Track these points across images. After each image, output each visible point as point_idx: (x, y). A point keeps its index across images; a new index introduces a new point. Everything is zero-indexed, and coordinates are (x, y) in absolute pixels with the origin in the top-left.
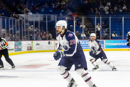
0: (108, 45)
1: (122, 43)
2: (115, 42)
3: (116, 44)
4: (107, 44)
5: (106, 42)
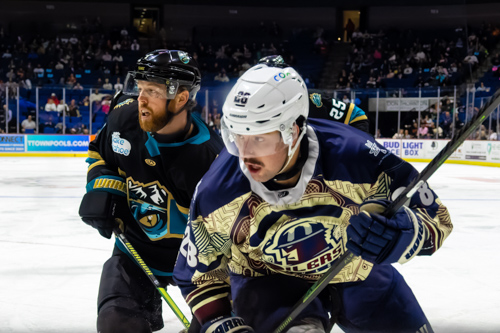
1: (61, 142)
2: (49, 140)
3: (49, 143)
4: (31, 144)
5: (29, 139)
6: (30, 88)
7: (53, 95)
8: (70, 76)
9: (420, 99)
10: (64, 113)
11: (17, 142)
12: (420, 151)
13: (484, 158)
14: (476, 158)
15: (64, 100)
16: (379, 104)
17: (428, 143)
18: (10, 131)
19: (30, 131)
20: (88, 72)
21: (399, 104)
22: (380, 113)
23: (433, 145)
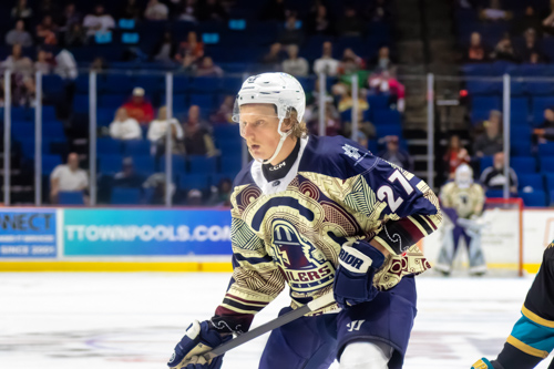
0: (80, 237)
1: (161, 228)
3: (127, 233)
4: (76, 233)
5: (67, 222)
6: (73, 73)
7: (139, 92)
8: (185, 39)
10: (170, 145)
11: (34, 230)
15: (168, 109)
18: (16, 199)
19: (73, 199)
20: (238, 25)
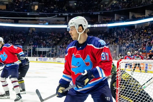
9: (47, 48)
12: (47, 60)
13: (61, 62)
14: (59, 62)
16: (38, 49)
17: (49, 58)
21: (42, 49)
22: (38, 51)
23: (50, 59)
